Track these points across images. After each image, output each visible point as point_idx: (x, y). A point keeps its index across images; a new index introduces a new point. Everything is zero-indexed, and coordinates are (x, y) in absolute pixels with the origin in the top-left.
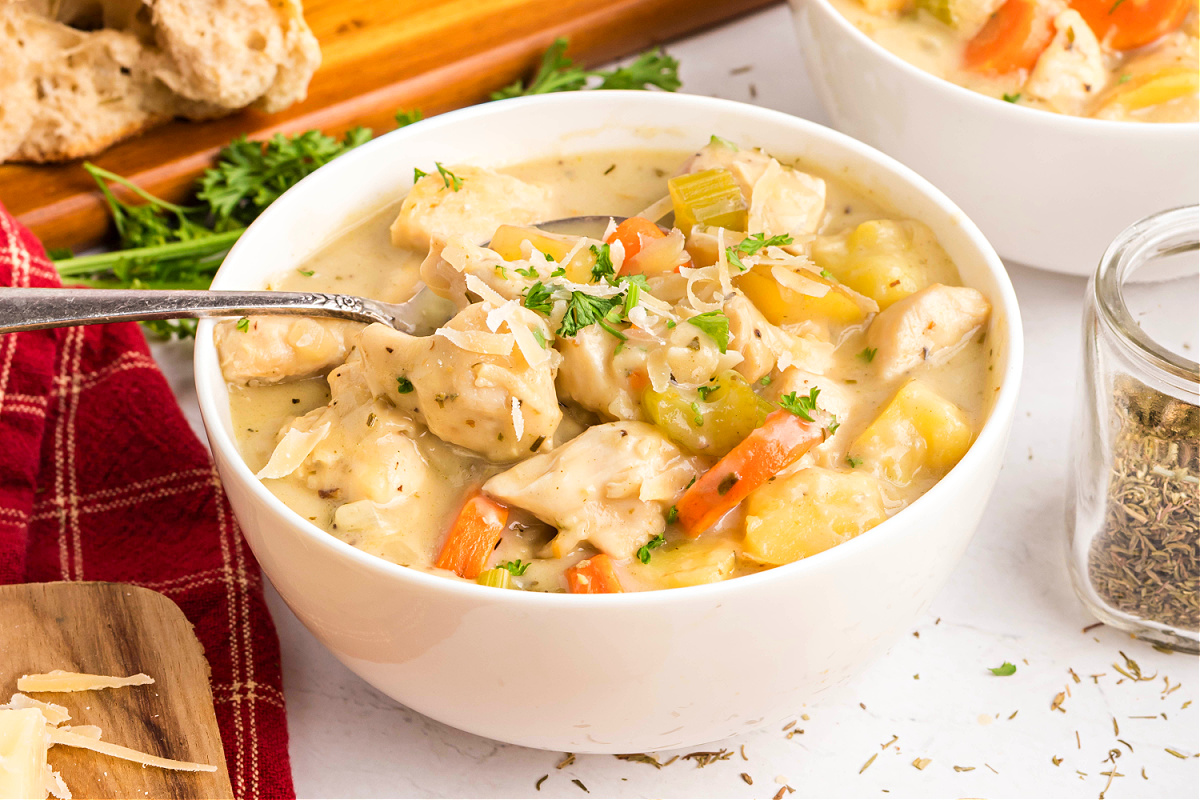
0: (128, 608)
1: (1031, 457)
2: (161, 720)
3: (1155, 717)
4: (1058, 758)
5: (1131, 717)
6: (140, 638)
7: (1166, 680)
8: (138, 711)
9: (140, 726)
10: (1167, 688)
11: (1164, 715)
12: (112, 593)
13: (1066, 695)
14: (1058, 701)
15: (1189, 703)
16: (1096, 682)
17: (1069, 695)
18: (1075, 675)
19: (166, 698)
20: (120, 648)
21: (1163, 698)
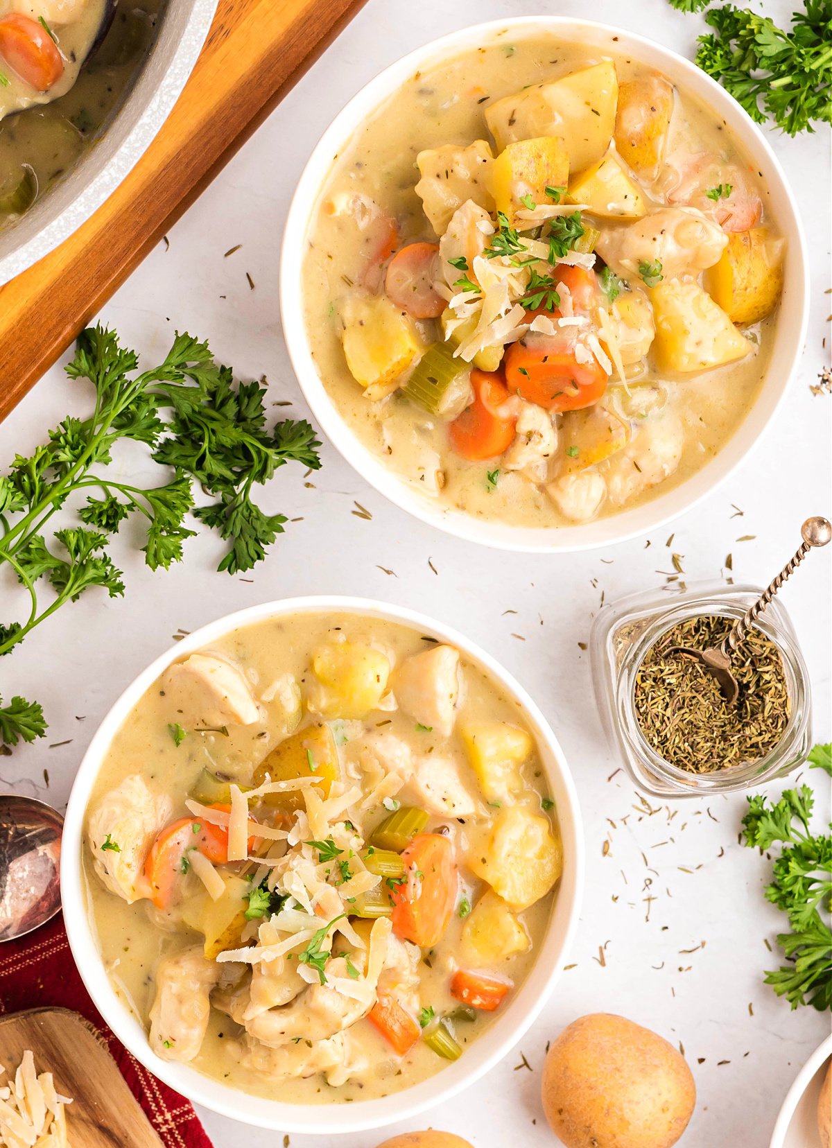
0: (46, 1035)
1: (542, 623)
2: (106, 1122)
3: (666, 843)
4: (615, 897)
5: (653, 847)
6: (65, 1058)
7: (667, 808)
8: (90, 1119)
9: (95, 1130)
10: (669, 814)
11: (672, 840)
12: (31, 1025)
13: (610, 841)
14: (606, 850)
15: (685, 824)
16: (625, 823)
17: (612, 841)
18: (612, 823)
19: (101, 1103)
20: (56, 1071)
21: (669, 824)
